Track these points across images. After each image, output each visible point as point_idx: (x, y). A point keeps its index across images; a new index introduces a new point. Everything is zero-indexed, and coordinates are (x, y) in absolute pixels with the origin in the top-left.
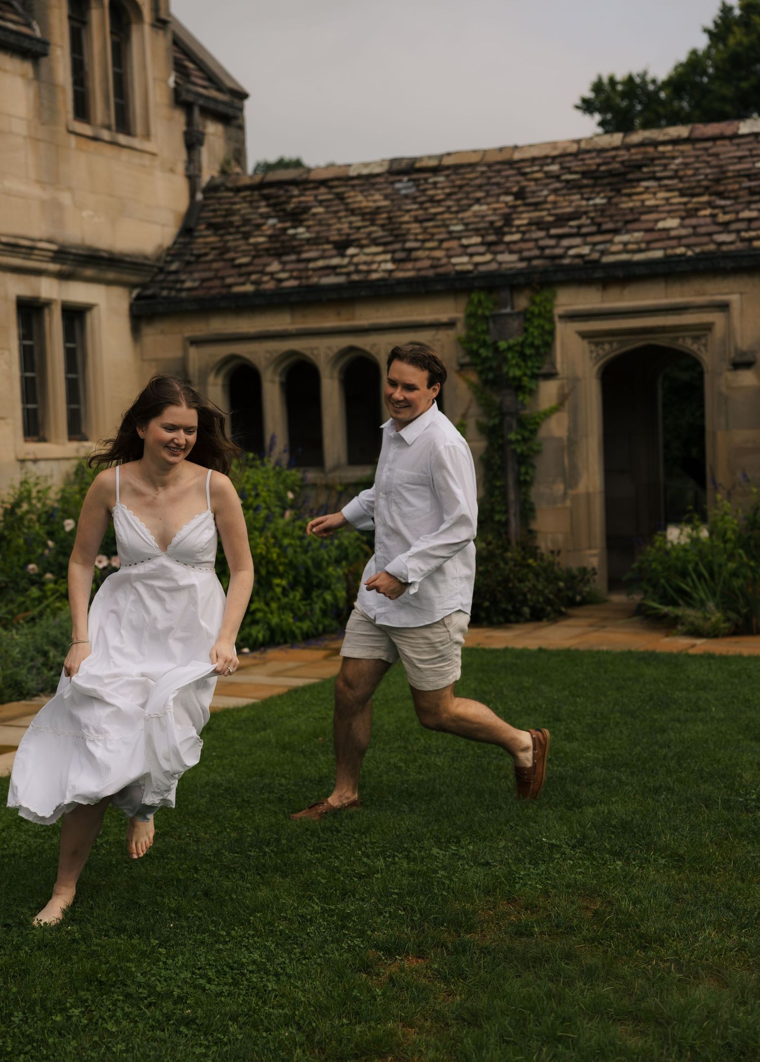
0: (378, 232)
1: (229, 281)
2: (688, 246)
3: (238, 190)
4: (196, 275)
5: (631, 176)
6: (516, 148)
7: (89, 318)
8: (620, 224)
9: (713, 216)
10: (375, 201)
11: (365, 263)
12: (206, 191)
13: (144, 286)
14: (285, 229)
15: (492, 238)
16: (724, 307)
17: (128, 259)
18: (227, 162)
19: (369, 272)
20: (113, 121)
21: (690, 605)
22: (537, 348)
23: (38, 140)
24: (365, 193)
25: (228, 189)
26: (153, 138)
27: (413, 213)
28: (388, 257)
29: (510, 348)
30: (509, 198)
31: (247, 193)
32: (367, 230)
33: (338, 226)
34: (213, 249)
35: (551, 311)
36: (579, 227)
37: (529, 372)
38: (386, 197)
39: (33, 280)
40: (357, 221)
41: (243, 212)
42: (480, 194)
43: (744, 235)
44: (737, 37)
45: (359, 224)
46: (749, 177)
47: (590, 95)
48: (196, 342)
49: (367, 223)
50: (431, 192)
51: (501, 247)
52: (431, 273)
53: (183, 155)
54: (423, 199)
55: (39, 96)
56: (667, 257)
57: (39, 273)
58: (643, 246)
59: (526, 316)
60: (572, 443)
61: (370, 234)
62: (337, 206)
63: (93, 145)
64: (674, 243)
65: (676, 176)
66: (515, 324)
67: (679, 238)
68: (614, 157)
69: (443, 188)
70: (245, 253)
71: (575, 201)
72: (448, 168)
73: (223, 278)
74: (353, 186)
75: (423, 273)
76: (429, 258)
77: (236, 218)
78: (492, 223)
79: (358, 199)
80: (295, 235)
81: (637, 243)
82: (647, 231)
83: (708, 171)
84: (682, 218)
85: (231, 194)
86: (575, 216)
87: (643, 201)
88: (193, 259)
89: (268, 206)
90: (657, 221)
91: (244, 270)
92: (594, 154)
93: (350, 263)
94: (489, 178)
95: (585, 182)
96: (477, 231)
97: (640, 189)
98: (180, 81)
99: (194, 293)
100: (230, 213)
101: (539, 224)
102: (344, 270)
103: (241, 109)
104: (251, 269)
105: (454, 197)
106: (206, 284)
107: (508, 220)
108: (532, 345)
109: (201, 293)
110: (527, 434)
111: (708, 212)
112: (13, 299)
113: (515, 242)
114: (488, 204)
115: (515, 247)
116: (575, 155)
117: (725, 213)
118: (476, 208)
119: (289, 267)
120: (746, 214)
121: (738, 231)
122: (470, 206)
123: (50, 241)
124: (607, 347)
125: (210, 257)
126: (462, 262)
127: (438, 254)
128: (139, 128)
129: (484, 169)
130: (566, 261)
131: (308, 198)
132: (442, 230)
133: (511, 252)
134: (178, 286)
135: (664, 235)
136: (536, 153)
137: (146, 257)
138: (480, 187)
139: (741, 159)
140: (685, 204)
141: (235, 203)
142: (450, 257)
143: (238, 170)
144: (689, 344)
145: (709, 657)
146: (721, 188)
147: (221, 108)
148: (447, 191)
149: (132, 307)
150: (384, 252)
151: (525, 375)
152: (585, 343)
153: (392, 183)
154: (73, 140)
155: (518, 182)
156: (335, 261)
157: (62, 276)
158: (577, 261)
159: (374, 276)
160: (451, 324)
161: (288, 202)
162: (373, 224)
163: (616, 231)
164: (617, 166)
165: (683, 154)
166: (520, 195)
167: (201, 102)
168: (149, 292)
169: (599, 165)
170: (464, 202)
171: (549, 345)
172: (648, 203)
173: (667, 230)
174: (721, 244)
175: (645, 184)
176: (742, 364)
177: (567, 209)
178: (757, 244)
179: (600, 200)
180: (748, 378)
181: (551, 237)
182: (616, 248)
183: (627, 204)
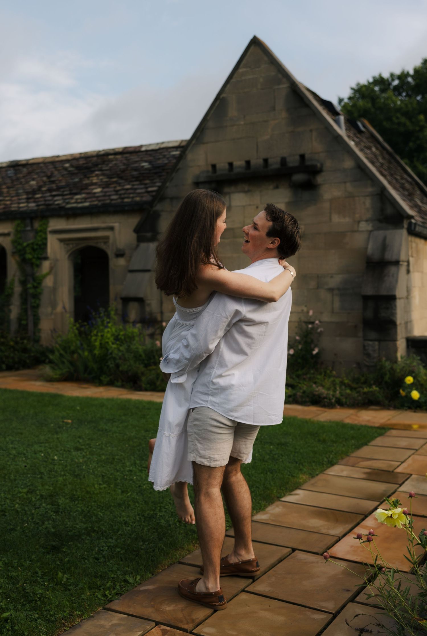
2: (99, 201)
5: (93, 169)
6: (58, 156)
8: (79, 191)
9: (115, 187)
15: (30, 196)
16: (112, 229)
22: (40, 245)
29: (28, 245)
30: (45, 179)
35: (46, 229)
36: (64, 191)
37: (36, 256)
38: (2, 177)
42: (36, 176)
43: (123, 196)
46: (136, 169)
51: (32, 200)
56: (90, 205)
58: (83, 200)
59: (37, 232)
60: (54, 290)
64: (94, 199)
65: (110, 169)
66: (31, 235)
67: (98, 197)
71: (68, 180)
72: (29, 165)
78: (34, 189)
81: (82, 199)
82: (88, 193)
83: (122, 167)
84: (103, 188)
86: (65, 186)
87: (92, 180)
90: (93, 189)
94: (42, 169)
95: (76, 171)
96: (27, 193)
97: (94, 175)
101: (50, 190)
105: (26, 177)
107: (40, 188)
108: (37, 245)
110: (35, 284)
111: (113, 186)
113: (38, 198)
114: (37, 181)
115: (37, 200)
116: (77, 160)
117: (120, 186)
118: (31, 183)
120: (127, 187)
121: (121, 195)
122: (30, 181)
124: (71, 246)
126: (14, 207)
129: (42, 165)
130: (52, 207)
133: (34, 202)
135: (93, 195)
136: (64, 158)
139: (136, 162)
140: (107, 182)
142: (11, 204)
144: (102, 246)
146: (123, 175)
148: (25, 175)
151: (34, 258)
152: (62, 244)
155: (51, 171)
158: (57, 207)
160: (8, 234)
163: (76, 194)
164: (90, 165)
165: (117, 160)
166: (49, 177)
169: (84, 164)
170: (28, 180)
171: (45, 244)
172: (95, 181)
173: (95, 193)
174: (112, 200)
175: (97, 173)
176: (120, 254)
177: (63, 184)
178: (126, 200)
179: (77, 180)
180: (122, 262)
181: (51, 196)
182: (73, 201)
183: (86, 181)
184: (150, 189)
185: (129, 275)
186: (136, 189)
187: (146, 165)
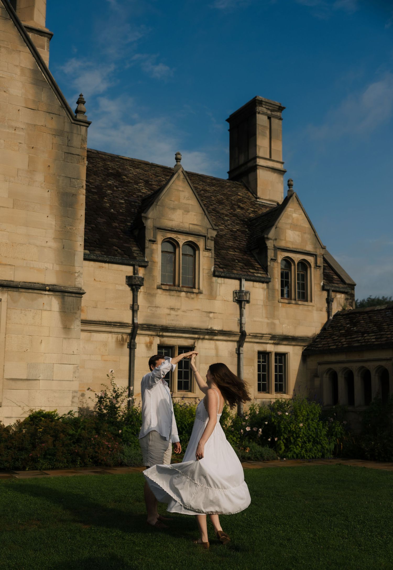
1: (330, 345)
4: (322, 343)
7: (287, 356)
10: (378, 318)
11: (368, 339)
12: (335, 316)
13: (308, 346)
14: (351, 328)
17: (299, 338)
18: (345, 306)
19: (367, 342)
20: (297, 298)
23: (267, 306)
24: (377, 316)
26: (313, 301)
27: (388, 322)
28: (375, 337)
32: (372, 328)
33: (365, 327)
34: (330, 334)
39: (264, 345)
41: (342, 322)
45: (371, 326)
48: (319, 364)
49: (373, 326)
52: (385, 342)
53: (326, 305)
55: (268, 293)
57: (266, 343)
61: (373, 329)
63: (288, 305)
70: (337, 336)
73: (329, 344)
74: (375, 313)
75: (383, 342)
76: (386, 337)
80: (353, 329)
85: (340, 317)
88: (323, 337)
89: (349, 321)
91: (335, 341)
93: (364, 339)
98: (326, 283)
99: (320, 349)
100: (338, 323)
102: (361, 341)
103: (353, 289)
104: (337, 341)
106: (324, 346)
109: (322, 348)
112: (257, 351)
119: (347, 340)
123: (269, 334)
125: (328, 337)
127: (389, 336)
128: (309, 299)
131: (361, 318)
134: (317, 346)
137: (308, 338)
141: (341, 320)
147: (341, 290)
149: (303, 353)
150: (374, 335)
153: (386, 312)
154: (280, 304)
156: (360, 338)
157: (274, 344)
159: (369, 343)
162: (374, 327)
167: (333, 289)
168: (308, 348)
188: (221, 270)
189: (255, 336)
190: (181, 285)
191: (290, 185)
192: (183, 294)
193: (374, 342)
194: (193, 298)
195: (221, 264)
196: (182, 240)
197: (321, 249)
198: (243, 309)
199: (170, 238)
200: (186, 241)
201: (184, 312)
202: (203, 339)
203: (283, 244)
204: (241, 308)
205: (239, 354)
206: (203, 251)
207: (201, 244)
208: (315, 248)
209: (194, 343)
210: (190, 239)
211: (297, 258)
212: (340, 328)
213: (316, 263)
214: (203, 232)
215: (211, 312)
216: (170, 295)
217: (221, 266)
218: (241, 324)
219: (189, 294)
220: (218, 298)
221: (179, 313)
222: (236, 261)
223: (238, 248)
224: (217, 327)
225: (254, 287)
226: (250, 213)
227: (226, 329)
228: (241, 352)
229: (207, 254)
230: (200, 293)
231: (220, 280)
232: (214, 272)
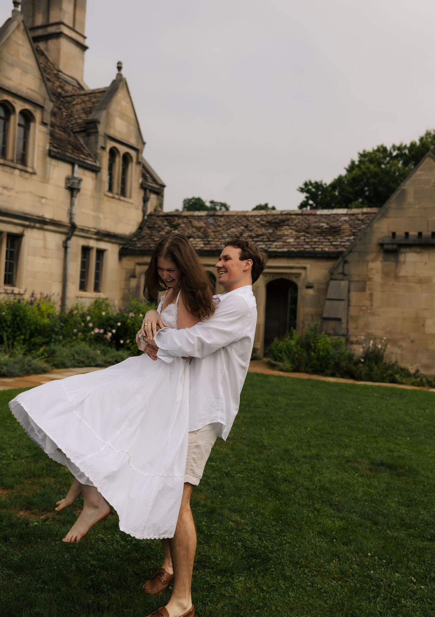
0: (200, 234)
1: (151, 246)
2: (295, 248)
3: (158, 216)
4: (142, 243)
5: (281, 224)
7: (106, 254)
8: (275, 239)
9: (305, 239)
10: (201, 224)
11: (196, 244)
12: (148, 216)
13: (124, 245)
14: (171, 231)
16: (305, 268)
17: (120, 236)
18: (157, 207)
19: (196, 247)
20: (119, 192)
21: (279, 361)
23: (94, 197)
24: (198, 221)
25: (155, 216)
26: (132, 198)
27: (212, 229)
28: (202, 242)
30: (243, 227)
31: (161, 218)
32: (197, 233)
33: (188, 231)
34: (148, 235)
36: (263, 239)
38: (205, 223)
39: (88, 240)
40: (194, 230)
41: (159, 224)
42: (234, 225)
43: (313, 246)
44: (356, 172)
46: (318, 228)
47: (303, 187)
48: (139, 264)
49: (197, 231)
50: (219, 223)
52: (215, 249)
53: (141, 204)
54: (216, 225)
55: (96, 184)
56: (288, 251)
57: (90, 238)
58: (282, 247)
61: (198, 235)
62: (189, 225)
63: (112, 200)
64: (291, 247)
65: (295, 225)
67: (293, 245)
68: (277, 218)
69: (223, 222)
70: (158, 237)
71: (263, 230)
72: (225, 216)
73: (149, 244)
74: (195, 219)
75: (212, 249)
76: (215, 244)
77: (156, 226)
78: (236, 235)
79: (196, 223)
81: (280, 245)
82: (284, 242)
83: (305, 225)
84: (295, 239)
85: (156, 218)
86: (262, 235)
87: (284, 232)
88: (141, 237)
89: (167, 222)
90: (287, 239)
92: (271, 216)
94: (238, 220)
95: (267, 225)
97: (283, 229)
98: (144, 181)
99: (140, 248)
100: (155, 224)
101: (251, 237)
103: (163, 191)
105: (226, 225)
106: (144, 246)
107: (241, 234)
109: (142, 248)
111: (303, 238)
112: (81, 246)
114: (236, 228)
116: (266, 216)
117: (308, 239)
118: (232, 230)
120: (315, 240)
121: (311, 245)
122: (230, 229)
123: (95, 229)
124: (268, 278)
125: (147, 237)
127: (218, 243)
128: (128, 194)
129: (237, 217)
131: (180, 221)
132: (221, 236)
134: (136, 246)
135: (288, 244)
137: (126, 236)
138: (234, 223)
139: (316, 222)
140: (297, 235)
141: (157, 221)
142: (221, 244)
143: (160, 209)
144: (294, 279)
145: (280, 376)
146: (308, 231)
147: (156, 190)
148: (224, 223)
149: (120, 251)
150: (201, 241)
153: (207, 219)
154: (106, 198)
155: (246, 223)
157: (98, 240)
161: (174, 222)
162: (199, 232)
163: (274, 241)
164: (278, 220)
165: (299, 219)
166: (246, 227)
167: (150, 188)
168: (126, 247)
169: (272, 220)
170: (229, 227)
173: (289, 242)
174: (305, 248)
175: (285, 227)
176: (309, 287)
177: (260, 233)
178: (317, 249)
179: (270, 231)
180: (311, 292)
181: (253, 241)
182: (273, 246)
183: (279, 233)
184: (334, 243)
185: (327, 302)
186: (322, 242)
187: (325, 225)
188: (55, 150)
189: (82, 230)
190: (15, 161)
191: (119, 68)
192: (17, 172)
193: (202, 247)
194: (26, 179)
195: (54, 143)
196: (19, 106)
197: (142, 145)
198: (74, 198)
199: (6, 101)
200: (23, 108)
201: (17, 192)
202: (33, 227)
203: (112, 132)
204: (72, 196)
205: (66, 247)
206: (40, 124)
207: (38, 115)
208: (138, 142)
209: (24, 231)
210: (27, 107)
211: (123, 150)
212: (159, 229)
213: (137, 158)
214: (40, 101)
215: (43, 197)
216: (3, 171)
217: (55, 145)
218: (71, 215)
219: (23, 173)
220: (51, 182)
221: (12, 193)
222: (66, 142)
223: (61, 127)
224: (48, 215)
225: (84, 174)
226: (57, 88)
227: (57, 218)
228: (68, 245)
229: (43, 129)
230: (34, 173)
231: (54, 162)
232: (50, 151)
